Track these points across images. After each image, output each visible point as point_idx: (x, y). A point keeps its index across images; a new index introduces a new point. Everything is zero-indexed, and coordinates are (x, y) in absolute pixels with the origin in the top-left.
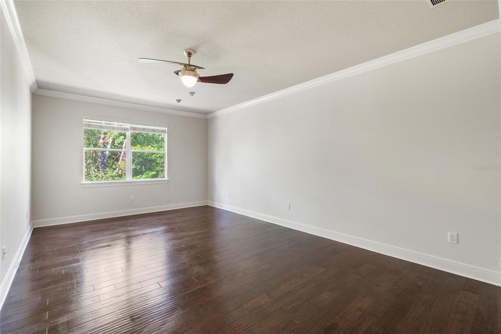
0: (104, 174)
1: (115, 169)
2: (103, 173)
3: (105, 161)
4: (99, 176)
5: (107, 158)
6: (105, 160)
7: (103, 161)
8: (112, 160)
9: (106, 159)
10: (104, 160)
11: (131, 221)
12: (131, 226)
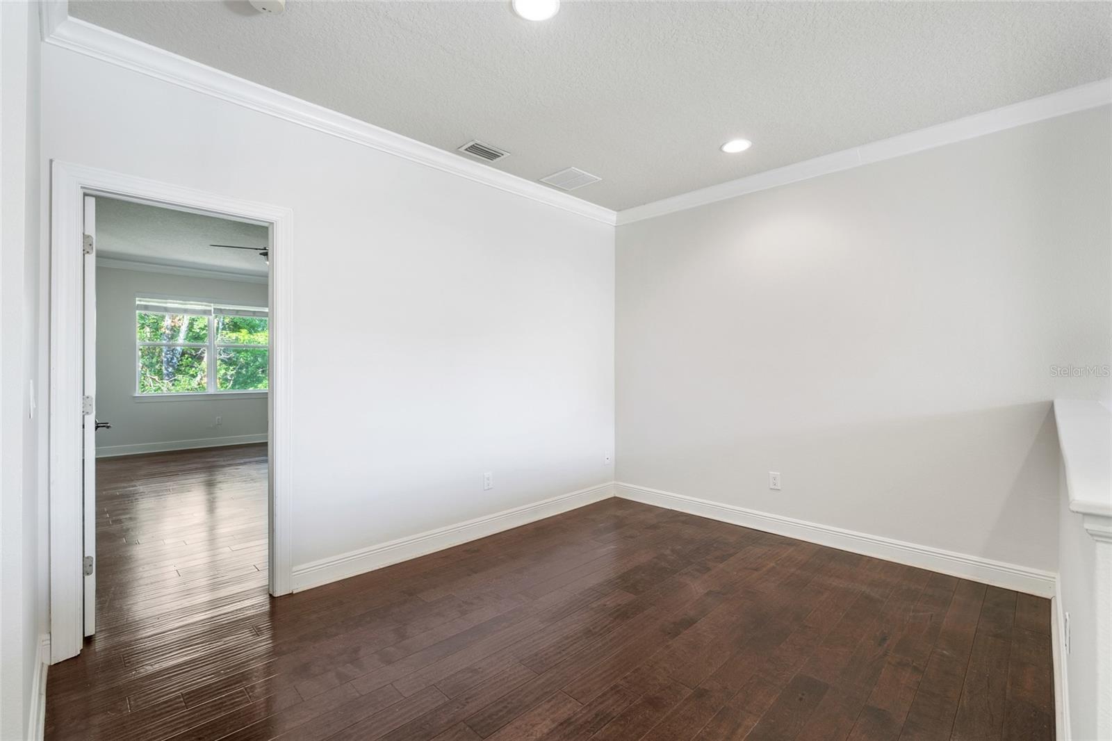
0: (173, 385)
1: (194, 376)
2: (171, 385)
3: (174, 361)
4: (162, 388)
5: (179, 356)
6: (175, 358)
7: (171, 362)
8: (190, 359)
9: (177, 358)
10: (172, 359)
11: (214, 453)
12: (213, 457)
